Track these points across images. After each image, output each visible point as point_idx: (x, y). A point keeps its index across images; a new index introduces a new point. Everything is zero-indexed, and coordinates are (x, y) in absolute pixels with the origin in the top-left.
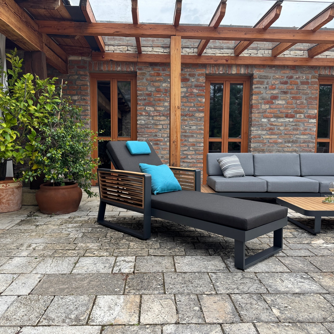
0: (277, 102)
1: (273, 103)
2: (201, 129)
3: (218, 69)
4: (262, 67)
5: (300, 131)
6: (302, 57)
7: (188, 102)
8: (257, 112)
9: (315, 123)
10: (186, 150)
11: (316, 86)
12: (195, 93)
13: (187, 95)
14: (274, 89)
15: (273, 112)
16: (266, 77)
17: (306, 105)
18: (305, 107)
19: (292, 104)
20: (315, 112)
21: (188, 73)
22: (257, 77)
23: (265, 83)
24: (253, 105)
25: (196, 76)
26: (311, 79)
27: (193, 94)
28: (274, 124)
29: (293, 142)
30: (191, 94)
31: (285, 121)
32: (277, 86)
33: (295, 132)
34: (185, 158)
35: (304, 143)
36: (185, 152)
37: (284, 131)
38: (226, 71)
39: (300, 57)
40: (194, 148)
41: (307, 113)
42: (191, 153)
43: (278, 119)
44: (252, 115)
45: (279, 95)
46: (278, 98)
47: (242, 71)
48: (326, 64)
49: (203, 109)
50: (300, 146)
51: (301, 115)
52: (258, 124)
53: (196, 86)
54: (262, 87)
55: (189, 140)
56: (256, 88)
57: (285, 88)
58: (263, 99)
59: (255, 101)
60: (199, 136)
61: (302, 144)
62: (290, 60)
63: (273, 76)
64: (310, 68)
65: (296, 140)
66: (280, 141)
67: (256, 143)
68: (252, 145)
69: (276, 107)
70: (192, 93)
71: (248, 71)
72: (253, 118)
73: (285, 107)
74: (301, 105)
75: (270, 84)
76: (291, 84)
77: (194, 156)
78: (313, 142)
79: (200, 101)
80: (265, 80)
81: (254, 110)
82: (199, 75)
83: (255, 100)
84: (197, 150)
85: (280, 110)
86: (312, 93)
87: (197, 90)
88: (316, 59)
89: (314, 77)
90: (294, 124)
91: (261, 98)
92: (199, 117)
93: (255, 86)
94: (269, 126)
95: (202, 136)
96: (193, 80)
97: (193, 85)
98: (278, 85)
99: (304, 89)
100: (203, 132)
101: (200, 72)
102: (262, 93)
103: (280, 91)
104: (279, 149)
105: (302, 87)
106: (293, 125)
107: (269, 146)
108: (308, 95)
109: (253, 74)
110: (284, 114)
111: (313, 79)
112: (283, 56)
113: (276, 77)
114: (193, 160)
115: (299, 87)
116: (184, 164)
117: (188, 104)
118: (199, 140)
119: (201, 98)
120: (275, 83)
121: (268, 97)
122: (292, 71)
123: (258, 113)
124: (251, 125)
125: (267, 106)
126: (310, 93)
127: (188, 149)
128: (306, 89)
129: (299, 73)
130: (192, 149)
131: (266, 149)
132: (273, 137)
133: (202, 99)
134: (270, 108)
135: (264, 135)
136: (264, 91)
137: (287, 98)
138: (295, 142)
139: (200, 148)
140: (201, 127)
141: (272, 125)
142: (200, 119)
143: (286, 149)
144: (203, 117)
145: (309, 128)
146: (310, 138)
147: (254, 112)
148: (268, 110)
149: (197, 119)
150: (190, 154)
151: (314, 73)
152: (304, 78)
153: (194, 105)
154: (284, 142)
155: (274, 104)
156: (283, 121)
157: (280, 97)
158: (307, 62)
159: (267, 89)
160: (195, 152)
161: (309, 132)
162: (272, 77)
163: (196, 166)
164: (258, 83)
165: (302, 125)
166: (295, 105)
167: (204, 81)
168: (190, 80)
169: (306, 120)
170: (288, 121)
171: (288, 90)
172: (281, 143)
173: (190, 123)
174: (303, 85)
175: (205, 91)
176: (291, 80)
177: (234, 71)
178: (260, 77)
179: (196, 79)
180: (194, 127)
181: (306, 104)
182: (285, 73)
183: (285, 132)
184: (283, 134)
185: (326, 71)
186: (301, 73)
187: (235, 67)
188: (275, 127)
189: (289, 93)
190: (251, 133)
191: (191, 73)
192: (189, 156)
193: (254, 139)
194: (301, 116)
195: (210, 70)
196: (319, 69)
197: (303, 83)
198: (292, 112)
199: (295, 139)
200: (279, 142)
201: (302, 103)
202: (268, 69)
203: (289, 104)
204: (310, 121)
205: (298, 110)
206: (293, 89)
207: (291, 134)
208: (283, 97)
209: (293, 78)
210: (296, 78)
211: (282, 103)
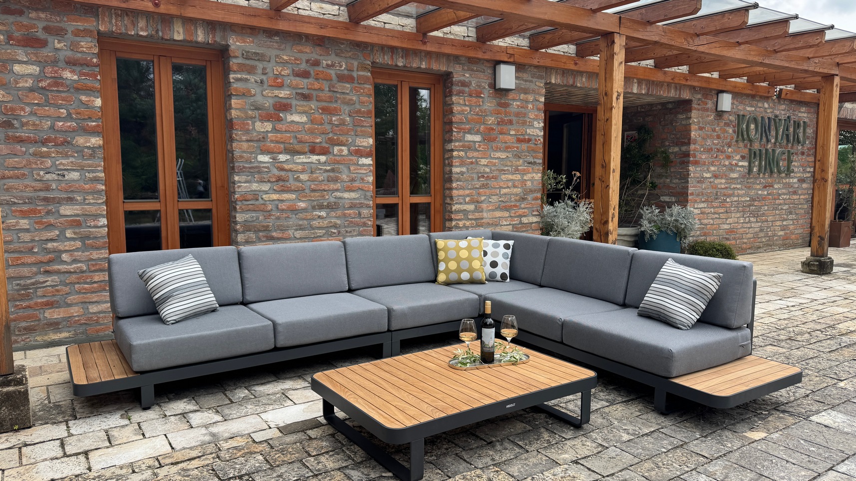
0: (290, 118)
1: (280, 120)
2: (96, 180)
3: (134, 24)
4: (249, 31)
5: (342, 183)
6: (336, 19)
7: (48, 103)
8: (244, 138)
9: (369, 165)
10: (52, 240)
11: (368, 86)
12: (68, 82)
13: (43, 84)
14: (281, 86)
15: (282, 140)
16: (261, 58)
17: (350, 127)
18: (348, 130)
19: (322, 124)
20: (368, 143)
21: (41, 25)
22: (239, 53)
23: (260, 71)
24: (234, 121)
25: (69, 35)
26: (357, 70)
27: (62, 85)
28: (286, 166)
29: (330, 207)
30: (56, 84)
31: (309, 160)
32: (288, 81)
33: (332, 186)
34: (50, 262)
35: (351, 207)
36: (50, 245)
37: (309, 183)
38: (157, 31)
39: (331, 17)
40: (77, 230)
41: (353, 143)
42: (67, 245)
43: (295, 157)
44: (234, 145)
45: (294, 102)
46: (291, 107)
47: (201, 36)
48: (384, 41)
49: (98, 126)
50: (344, 215)
51: (343, 148)
52: (250, 168)
53: (71, 63)
54: (253, 80)
55: (62, 212)
56: (238, 80)
57: (306, 87)
58: (257, 109)
59: (238, 113)
60: (90, 199)
61: (348, 212)
62: (312, 24)
63: (277, 56)
64: (353, 46)
65: (335, 203)
66: (302, 205)
67: (248, 212)
68: (240, 217)
69: (287, 129)
70: (58, 82)
71: (214, 37)
72: (237, 154)
73: (309, 130)
74: (341, 127)
75: (271, 75)
76: (317, 79)
77: (80, 253)
78: (368, 206)
79: (86, 105)
80: (257, 63)
81: (237, 134)
82: (77, 33)
83: (236, 109)
84: (88, 238)
85: (298, 136)
86: (362, 103)
87: (72, 72)
88: (365, 27)
89: (363, 67)
90: (328, 168)
91: (252, 105)
92: (89, 148)
93: (236, 76)
94: (275, 172)
95: (100, 199)
96: (58, 46)
97: (62, 58)
98: (289, 77)
99: (344, 91)
100: (104, 187)
101: (80, 25)
102: (254, 95)
103: (294, 92)
104: (301, 223)
105: (340, 86)
106: (326, 171)
107: (278, 218)
108: (353, 106)
109: (228, 46)
110: (307, 144)
111: (362, 70)
112: (296, 13)
113: (283, 59)
114: (79, 265)
115: (333, 87)
116: (49, 279)
117: (51, 111)
118: (93, 209)
119: (87, 95)
120: (283, 73)
121: (268, 103)
122: (318, 49)
123: (248, 141)
124: (233, 168)
125: (268, 126)
126: (357, 102)
127: (58, 236)
128: (348, 92)
129: (333, 56)
130: (73, 236)
131: (273, 225)
132: (286, 196)
133: (92, 98)
134: (274, 131)
135: (266, 192)
136: (258, 90)
137: (311, 109)
138: (334, 207)
139: (97, 230)
140: (94, 175)
141: (282, 169)
142: (90, 152)
143: (315, 223)
144: (100, 147)
145: (360, 175)
146: (363, 197)
147: (238, 138)
148: (270, 135)
149: (82, 151)
150: (67, 248)
151: (362, 58)
152: (344, 66)
153: (69, 115)
154: (310, 207)
155: (282, 122)
156: (305, 160)
157: (296, 105)
158: (346, 31)
159: (265, 87)
160: (84, 244)
161: (360, 185)
162: (273, 58)
163: (88, 280)
164: (242, 68)
165: (346, 170)
166: (328, 127)
167: (96, 51)
168: (50, 45)
169: (352, 160)
170: (316, 160)
171: (312, 92)
172: (304, 210)
173: (61, 164)
174: (343, 82)
175: (99, 77)
176: (317, 68)
177: (179, 34)
178: (247, 56)
179: (69, 43)
180: (75, 175)
181: (351, 125)
182: (302, 52)
183: (313, 186)
184: (307, 191)
185: (386, 57)
186: (337, 55)
187: (180, 24)
188: (290, 174)
189: (315, 98)
190: (234, 187)
191: (50, 24)
192: (64, 255)
193: (243, 202)
194: (342, 151)
195: (110, 22)
196: (372, 50)
197: (341, 78)
198: (324, 140)
199: (332, 200)
200: (300, 208)
201: (342, 123)
202: (263, 38)
203: (316, 124)
204: (360, 163)
205: (335, 137)
206: (323, 90)
207: (324, 190)
208: (302, 106)
209: (321, 64)
210: (327, 65)
211: (301, 121)
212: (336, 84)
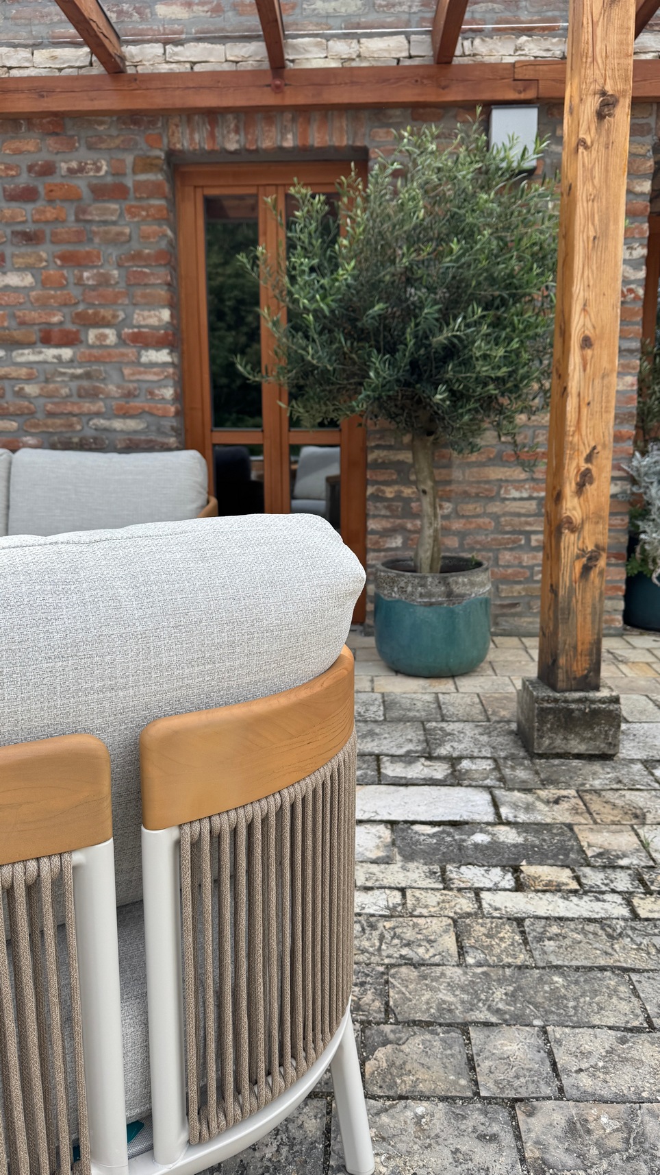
0: (3, 280)
5: (108, 402)
6: (83, 72)
9: (165, 364)
11: (156, 202)
17: (122, 287)
18: (117, 296)
19: (62, 287)
20: (160, 320)
26: (134, 172)
29: (84, 445)
31: (41, 358)
33: (88, 406)
35: (128, 448)
37: (42, 401)
39: (75, 73)
41: (128, 321)
43: (14, 354)
45: (8, 250)
46: (4, 261)
51: (107, 331)
57: (30, 220)
62: (22, 91)
64: (125, 123)
65: (95, 439)
66: (31, 441)
73: (37, 300)
74: (101, 289)
76: (51, 201)
85: (19, 313)
86: (144, 238)
89: (145, 164)
90: (79, 371)
99: (105, 218)
103: (8, 231)
105: (98, 209)
106: (75, 377)
108: (126, 246)
110: (36, 328)
111: (144, 171)
115: (84, 212)
122: (51, 141)
126: (134, 237)
128: (114, 218)
129: (82, 149)
132: (1, 424)
137: (41, 260)
138: (93, 446)
145: (145, 386)
146: (154, 428)
151: (143, 145)
152: (105, 168)
156: (33, 358)
157: (13, 255)
161: (146, 406)
165: (115, 376)
166: (75, 292)
169: (127, 355)
170: (54, 357)
171: (42, 226)
174: (104, 201)
176: (49, 180)
181: (123, 284)
182: (20, 152)
183: (49, 407)
184: (39, 415)
185: (197, 137)
186: (90, 147)
188: (6, 385)
189: (48, 238)
194: (105, 336)
196: (166, 125)
197: (101, 192)
198: (68, 318)
199: (89, 433)
201: (104, 281)
203: (51, 288)
204: (144, 359)
205: (90, 311)
206: (64, 221)
207: (72, 414)
208: (22, 256)
209: (58, 171)
210: (70, 171)
211: (21, 284)
212: (90, 205)
